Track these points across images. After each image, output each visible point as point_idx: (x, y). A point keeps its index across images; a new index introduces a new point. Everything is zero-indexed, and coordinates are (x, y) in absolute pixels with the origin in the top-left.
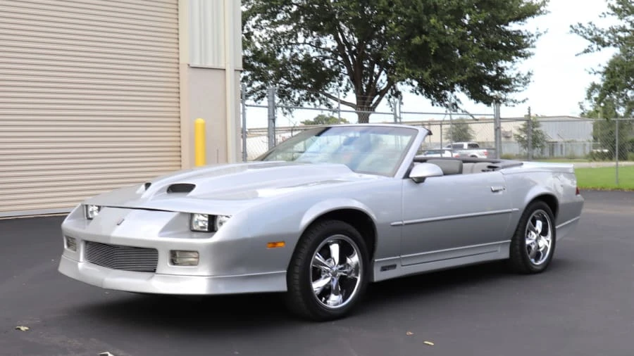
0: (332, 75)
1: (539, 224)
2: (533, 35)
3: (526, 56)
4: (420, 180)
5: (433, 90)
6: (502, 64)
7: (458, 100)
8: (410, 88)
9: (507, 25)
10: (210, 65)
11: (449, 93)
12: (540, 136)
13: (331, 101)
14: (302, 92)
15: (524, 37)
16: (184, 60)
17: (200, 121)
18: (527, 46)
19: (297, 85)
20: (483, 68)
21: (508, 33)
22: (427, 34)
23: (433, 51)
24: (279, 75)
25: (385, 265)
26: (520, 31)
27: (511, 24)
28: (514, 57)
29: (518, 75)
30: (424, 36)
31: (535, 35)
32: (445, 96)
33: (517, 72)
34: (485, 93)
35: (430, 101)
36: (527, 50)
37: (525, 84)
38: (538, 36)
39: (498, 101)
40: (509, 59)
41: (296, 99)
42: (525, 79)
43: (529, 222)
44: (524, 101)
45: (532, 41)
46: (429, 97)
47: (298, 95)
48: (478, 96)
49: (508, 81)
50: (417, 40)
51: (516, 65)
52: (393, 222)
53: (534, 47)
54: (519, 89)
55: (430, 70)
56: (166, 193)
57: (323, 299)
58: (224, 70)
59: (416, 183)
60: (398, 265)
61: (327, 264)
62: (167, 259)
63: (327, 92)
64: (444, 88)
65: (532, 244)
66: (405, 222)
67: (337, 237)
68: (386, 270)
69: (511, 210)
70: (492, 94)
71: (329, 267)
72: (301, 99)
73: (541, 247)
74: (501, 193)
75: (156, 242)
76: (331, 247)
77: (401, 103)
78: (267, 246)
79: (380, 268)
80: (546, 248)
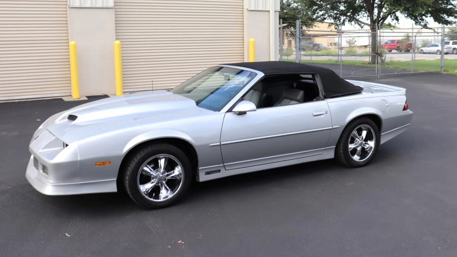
1: (364, 133)
4: (242, 113)
5: (413, 15)
7: (428, 22)
10: (260, 9)
11: (424, 18)
14: (345, 17)
16: (246, 7)
17: (252, 40)
19: (343, 13)
25: (209, 171)
32: (423, 20)
34: (444, 18)
41: (342, 21)
43: (355, 132)
47: (342, 18)
48: (438, 19)
52: (211, 144)
56: (67, 120)
57: (154, 194)
58: (269, 11)
59: (238, 114)
60: (223, 170)
61: (153, 173)
62: (40, 167)
63: (358, 17)
64: (422, 15)
65: (357, 147)
66: (222, 143)
67: (161, 156)
68: (210, 174)
69: (331, 128)
70: (447, 19)
71: (155, 175)
72: (344, 21)
73: (367, 148)
74: (323, 116)
75: (37, 156)
76: (159, 161)
77: (399, 24)
78: (96, 165)
79: (204, 173)
80: (371, 148)
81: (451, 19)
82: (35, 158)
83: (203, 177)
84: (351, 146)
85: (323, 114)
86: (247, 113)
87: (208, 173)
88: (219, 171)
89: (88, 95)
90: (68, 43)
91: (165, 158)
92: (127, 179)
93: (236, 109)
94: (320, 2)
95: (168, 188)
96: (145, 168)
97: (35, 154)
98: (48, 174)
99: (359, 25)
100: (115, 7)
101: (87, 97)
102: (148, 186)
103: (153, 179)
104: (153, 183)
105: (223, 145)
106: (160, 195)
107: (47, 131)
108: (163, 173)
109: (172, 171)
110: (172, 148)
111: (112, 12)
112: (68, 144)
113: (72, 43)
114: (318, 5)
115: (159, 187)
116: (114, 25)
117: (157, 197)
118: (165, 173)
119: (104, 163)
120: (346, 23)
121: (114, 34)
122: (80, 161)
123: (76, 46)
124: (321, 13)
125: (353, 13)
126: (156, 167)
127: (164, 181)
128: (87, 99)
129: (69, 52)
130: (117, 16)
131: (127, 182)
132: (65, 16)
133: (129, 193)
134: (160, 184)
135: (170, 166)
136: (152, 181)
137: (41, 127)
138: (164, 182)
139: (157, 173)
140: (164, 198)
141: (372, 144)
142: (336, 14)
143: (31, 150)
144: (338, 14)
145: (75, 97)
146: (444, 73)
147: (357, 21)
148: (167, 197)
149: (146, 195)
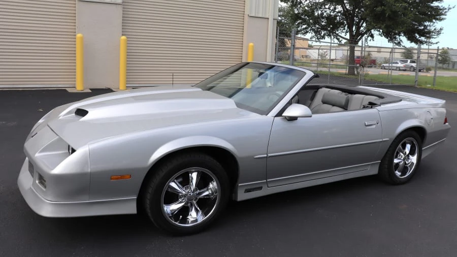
0: (340, 24)
1: (408, 147)
2: (446, 9)
3: (441, 20)
4: (292, 119)
5: (390, 34)
6: (427, 23)
7: (401, 41)
8: (378, 33)
9: (432, 3)
10: (261, 16)
11: (397, 36)
12: (448, 59)
13: (338, 37)
14: (325, 32)
15: (441, 10)
16: (247, 13)
17: (251, 44)
18: (443, 14)
19: (324, 28)
20: (416, 25)
21: (432, 7)
22: (385, 6)
23: (387, 15)
24: (315, 23)
25: (249, 187)
26: (438, 6)
27: (434, 2)
28: (434, 21)
29: (435, 29)
30: (383, 7)
31: (447, 8)
32: (395, 38)
33: (434, 28)
34: (416, 38)
35: (387, 40)
36: (443, 17)
37: (438, 34)
38: (449, 9)
39: (422, 42)
40: (431, 21)
41: (322, 35)
42: (438, 31)
43: (400, 146)
44: (436, 43)
45: (445, 12)
46: (387, 38)
47: (323, 33)
48: (412, 39)
49: (429, 32)
50: (379, 9)
51: (435, 24)
52: (256, 155)
53: (446, 15)
54: (434, 37)
55: (385, 25)
56: (74, 114)
57: (181, 217)
58: (268, 19)
59: (288, 120)
60: (265, 187)
61: (183, 191)
62: (37, 176)
63: (337, 32)
64: (395, 34)
65: (400, 162)
66: (269, 155)
67: (192, 169)
68: (250, 191)
69: (381, 140)
70: (420, 39)
71: (184, 192)
72: (324, 35)
73: (408, 164)
74: (374, 126)
75: (32, 160)
76: (190, 175)
77: (373, 40)
78: (111, 179)
79: (244, 191)
80: (413, 163)
81: (423, 38)
82: (30, 163)
83: (242, 196)
84: (396, 161)
85: (374, 124)
86: (298, 118)
87: (248, 191)
88: (260, 188)
89: (92, 88)
90: (75, 35)
91: (198, 172)
92: (149, 198)
93: (286, 114)
94: (305, 16)
95: (198, 208)
96: (173, 185)
97: (30, 158)
98: (45, 187)
99: (338, 39)
100: (123, 4)
101: (91, 89)
102: (175, 207)
103: (181, 198)
104: (181, 202)
105: (270, 157)
106: (189, 217)
107: (48, 127)
108: (194, 191)
109: (206, 189)
110: (208, 158)
111: (120, 8)
112: (75, 148)
113: (79, 35)
114: (302, 19)
115: (188, 207)
116: (121, 21)
117: (185, 220)
118: (197, 191)
119: (122, 177)
120: (326, 37)
121: (121, 30)
122: (91, 172)
123: (82, 38)
124: (304, 26)
125: (333, 29)
126: (185, 182)
127: (195, 200)
128: (90, 91)
129: (75, 44)
130: (125, 12)
131: (148, 202)
132: (74, 9)
133: (150, 215)
134: (189, 205)
135: (203, 183)
136: (180, 200)
137: (40, 121)
138: (195, 202)
139: (187, 191)
140: (193, 222)
141: (414, 159)
142: (318, 28)
143: (26, 151)
144: (319, 28)
145: (79, 88)
146: (418, 87)
147: (337, 36)
148: (196, 220)
149: (170, 217)
